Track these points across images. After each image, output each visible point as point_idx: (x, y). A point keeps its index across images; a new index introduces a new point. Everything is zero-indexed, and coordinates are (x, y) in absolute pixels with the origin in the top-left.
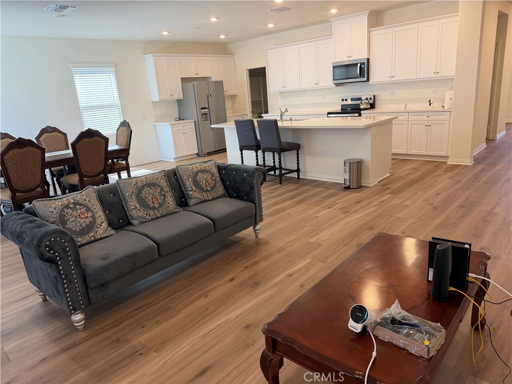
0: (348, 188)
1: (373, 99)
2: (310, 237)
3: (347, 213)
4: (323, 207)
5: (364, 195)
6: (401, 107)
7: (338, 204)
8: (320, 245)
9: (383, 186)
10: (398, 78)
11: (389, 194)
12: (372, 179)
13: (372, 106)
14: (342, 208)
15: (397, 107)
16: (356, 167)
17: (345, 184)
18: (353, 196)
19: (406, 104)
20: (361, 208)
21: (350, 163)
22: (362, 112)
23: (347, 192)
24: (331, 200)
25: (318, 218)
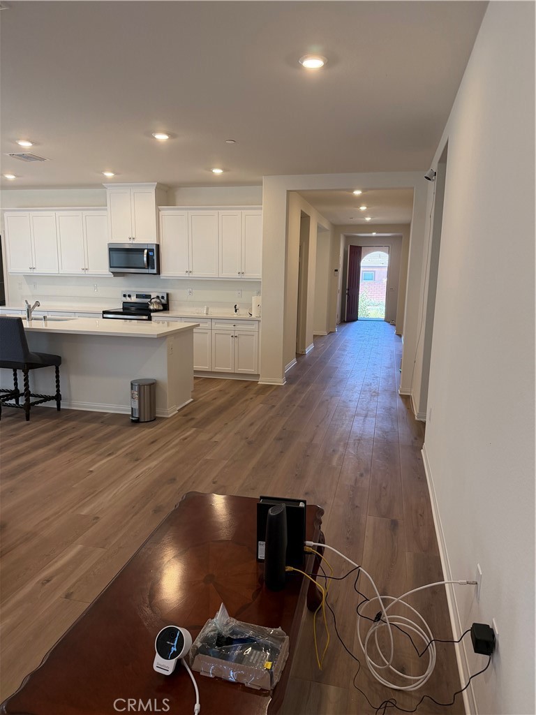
0: (137, 422)
1: (165, 298)
2: (80, 507)
3: (137, 460)
4: (100, 455)
5: (160, 430)
6: (202, 312)
7: (123, 447)
8: (97, 518)
9: (185, 415)
10: (196, 274)
11: (193, 427)
12: (170, 408)
13: (166, 307)
14: (131, 453)
15: (197, 311)
16: (148, 392)
17: (133, 417)
18: (146, 433)
19: (208, 309)
20: (158, 450)
21: (139, 386)
22: (152, 314)
23: (135, 429)
24: (112, 442)
25: (93, 474)
